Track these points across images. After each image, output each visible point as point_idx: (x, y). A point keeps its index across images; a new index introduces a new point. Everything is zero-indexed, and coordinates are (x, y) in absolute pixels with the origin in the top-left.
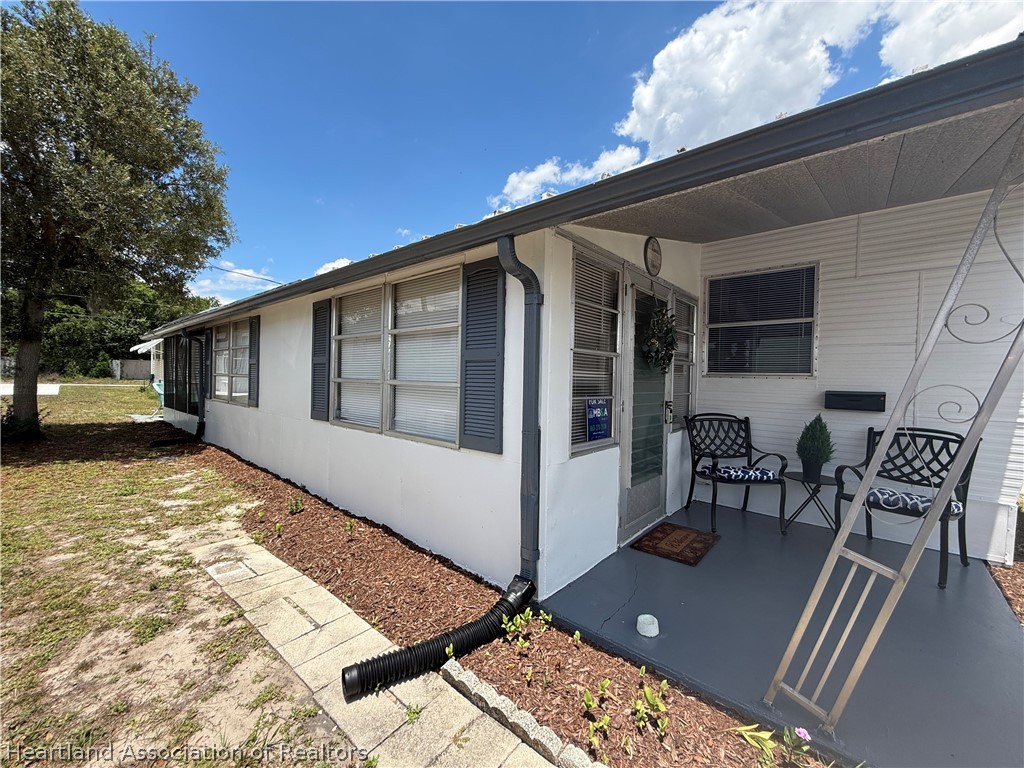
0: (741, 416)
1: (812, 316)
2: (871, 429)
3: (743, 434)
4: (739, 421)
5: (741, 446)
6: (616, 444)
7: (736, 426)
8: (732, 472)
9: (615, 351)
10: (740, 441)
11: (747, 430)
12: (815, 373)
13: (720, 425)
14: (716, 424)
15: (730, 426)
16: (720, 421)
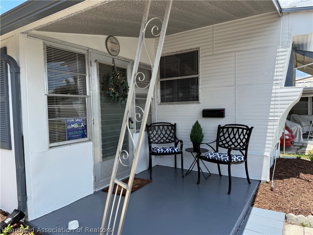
0: (173, 124)
1: (198, 74)
2: (219, 126)
3: (173, 131)
4: (172, 125)
5: (172, 137)
6: (90, 140)
7: (170, 128)
8: (158, 150)
9: (86, 94)
10: (171, 135)
11: (175, 130)
12: (200, 101)
13: (163, 128)
14: (161, 127)
15: (168, 128)
16: (163, 126)
